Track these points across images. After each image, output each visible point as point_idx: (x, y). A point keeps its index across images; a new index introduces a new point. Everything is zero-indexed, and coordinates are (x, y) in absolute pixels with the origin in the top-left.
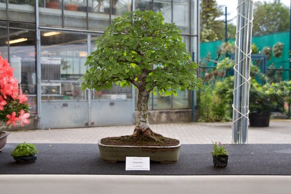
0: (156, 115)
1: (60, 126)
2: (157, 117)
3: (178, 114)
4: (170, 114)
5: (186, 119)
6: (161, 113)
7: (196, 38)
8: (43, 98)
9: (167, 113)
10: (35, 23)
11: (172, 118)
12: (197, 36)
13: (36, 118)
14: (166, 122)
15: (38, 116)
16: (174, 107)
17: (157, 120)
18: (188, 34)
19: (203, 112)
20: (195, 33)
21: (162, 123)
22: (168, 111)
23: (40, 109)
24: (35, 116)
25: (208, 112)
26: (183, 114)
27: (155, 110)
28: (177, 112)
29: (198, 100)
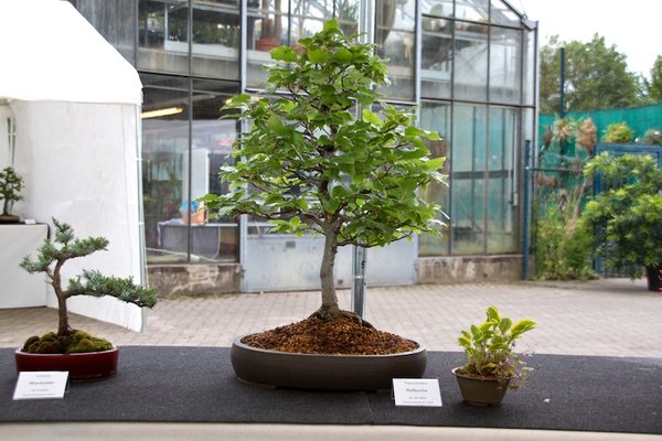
0: (456, 265)
1: (281, 286)
2: (459, 269)
3: (498, 264)
4: (482, 263)
5: (513, 274)
6: (466, 261)
7: (530, 111)
8: (251, 230)
9: (478, 261)
10: (240, 82)
11: (487, 272)
12: (534, 108)
13: (237, 271)
14: (474, 281)
15: (241, 267)
16: (489, 251)
17: (458, 277)
18: (517, 103)
19: (545, 259)
20: (530, 102)
21: (467, 282)
22: (479, 257)
23: (246, 252)
24: (235, 267)
25: (554, 260)
26: (505, 264)
27: (455, 255)
28: (495, 261)
29: (535, 236)
